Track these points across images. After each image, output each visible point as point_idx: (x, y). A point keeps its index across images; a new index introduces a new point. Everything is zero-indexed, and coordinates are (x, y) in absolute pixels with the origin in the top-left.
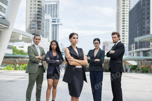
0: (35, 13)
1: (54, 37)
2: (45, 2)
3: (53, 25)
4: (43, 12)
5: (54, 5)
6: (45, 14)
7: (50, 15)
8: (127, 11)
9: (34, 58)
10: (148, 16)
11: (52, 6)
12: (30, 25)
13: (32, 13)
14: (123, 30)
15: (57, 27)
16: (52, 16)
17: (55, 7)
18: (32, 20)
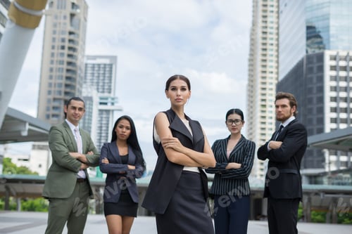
0: (60, 81)
1: (102, 138)
2: (85, 58)
3: (101, 111)
4: (78, 79)
5: (105, 65)
6: (84, 85)
7: (96, 87)
8: (271, 84)
9: (67, 156)
10: (319, 95)
11: (99, 68)
12: (48, 109)
13: (53, 81)
14: (263, 126)
15: (111, 116)
16: (101, 90)
17: (107, 69)
18: (51, 97)
